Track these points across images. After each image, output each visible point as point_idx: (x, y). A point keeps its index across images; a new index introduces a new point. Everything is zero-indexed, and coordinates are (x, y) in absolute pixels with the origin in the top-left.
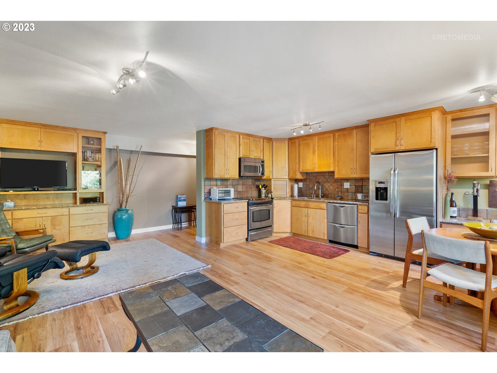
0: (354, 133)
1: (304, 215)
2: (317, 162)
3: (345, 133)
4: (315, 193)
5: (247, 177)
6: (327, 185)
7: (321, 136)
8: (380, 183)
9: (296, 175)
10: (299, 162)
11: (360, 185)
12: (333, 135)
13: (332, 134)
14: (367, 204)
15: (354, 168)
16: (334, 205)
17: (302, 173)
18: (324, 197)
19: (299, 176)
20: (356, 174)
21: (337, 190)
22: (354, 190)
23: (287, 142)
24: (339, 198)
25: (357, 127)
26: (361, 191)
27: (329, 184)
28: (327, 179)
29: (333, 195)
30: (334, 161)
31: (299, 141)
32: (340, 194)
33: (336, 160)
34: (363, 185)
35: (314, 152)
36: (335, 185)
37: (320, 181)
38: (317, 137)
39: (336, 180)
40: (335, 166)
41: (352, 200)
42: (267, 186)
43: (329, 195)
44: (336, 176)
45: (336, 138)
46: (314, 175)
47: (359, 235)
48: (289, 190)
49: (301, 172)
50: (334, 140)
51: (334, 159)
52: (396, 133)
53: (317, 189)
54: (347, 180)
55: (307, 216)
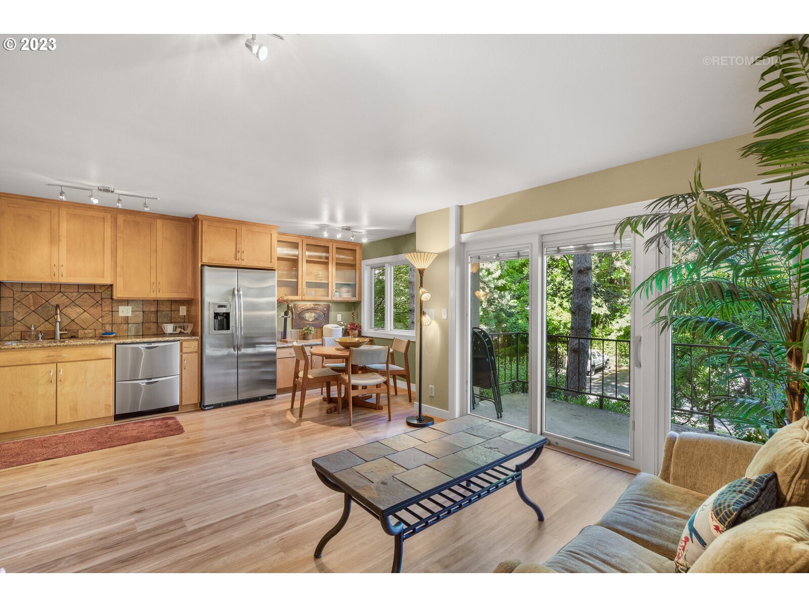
0: (158, 225)
2: (63, 262)
3: (139, 219)
6: (73, 312)
8: (220, 306)
11: (153, 310)
12: (111, 217)
13: (108, 215)
14: (199, 338)
15: (158, 283)
16: (135, 348)
20: (161, 291)
21: (100, 320)
22: (140, 319)
25: (163, 217)
26: (154, 320)
27: (79, 310)
28: (73, 299)
32: (108, 328)
34: (158, 311)
36: (96, 311)
39: (99, 302)
41: (157, 335)
43: (81, 333)
44: (119, 294)
50: (113, 227)
51: (113, 263)
52: (236, 243)
54: (126, 301)
55: (56, 381)
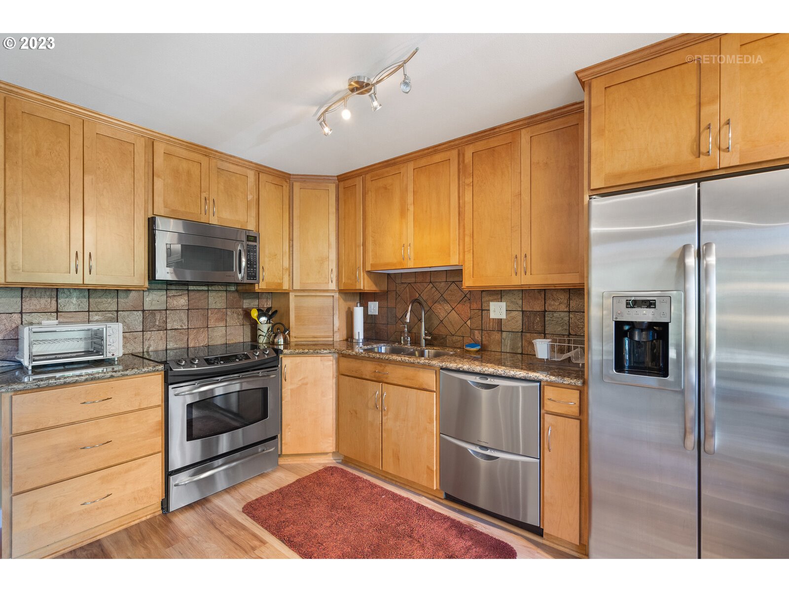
0: (523, 140)
1: (371, 404)
2: (411, 240)
3: (493, 142)
4: (409, 331)
5: (208, 285)
6: (442, 310)
7: (423, 162)
9: (356, 280)
10: (364, 244)
11: (538, 309)
12: (459, 154)
13: (455, 153)
14: (579, 383)
15: (523, 256)
16: (462, 379)
17: (373, 275)
18: (435, 342)
19: (365, 284)
20: (528, 273)
21: (469, 323)
22: (518, 325)
23: (332, 188)
24: (474, 349)
25: (532, 121)
26: (540, 329)
27: (448, 307)
28: (442, 291)
29: (459, 338)
30: (461, 236)
31: (364, 181)
32: (477, 335)
33: (467, 232)
34: (545, 311)
35: (403, 213)
36: (464, 309)
37: (424, 296)
38: (411, 166)
39: (468, 296)
40: (464, 252)
42: (276, 312)
44: (468, 282)
45: (466, 161)
46: (408, 281)
47: (547, 494)
48: (339, 322)
49: (369, 273)
50: (461, 171)
51: (461, 230)
52: (700, 104)
53: (416, 320)
54: (499, 294)
55: (380, 407)
